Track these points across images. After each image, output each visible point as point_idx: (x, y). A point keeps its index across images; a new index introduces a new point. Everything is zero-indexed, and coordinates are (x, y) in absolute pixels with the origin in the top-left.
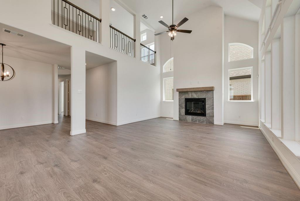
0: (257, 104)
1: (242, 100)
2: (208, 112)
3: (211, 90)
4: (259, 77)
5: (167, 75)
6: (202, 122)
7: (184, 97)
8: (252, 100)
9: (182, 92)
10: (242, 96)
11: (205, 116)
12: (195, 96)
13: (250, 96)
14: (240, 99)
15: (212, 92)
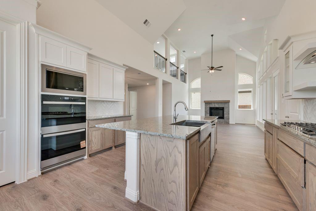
0: (254, 112)
1: (244, 108)
2: (225, 116)
3: (228, 102)
4: (256, 95)
5: (195, 90)
6: (221, 123)
7: (208, 106)
8: (252, 109)
9: (207, 103)
10: (244, 106)
11: (224, 119)
12: (217, 106)
13: (250, 106)
14: (243, 108)
15: (228, 104)
